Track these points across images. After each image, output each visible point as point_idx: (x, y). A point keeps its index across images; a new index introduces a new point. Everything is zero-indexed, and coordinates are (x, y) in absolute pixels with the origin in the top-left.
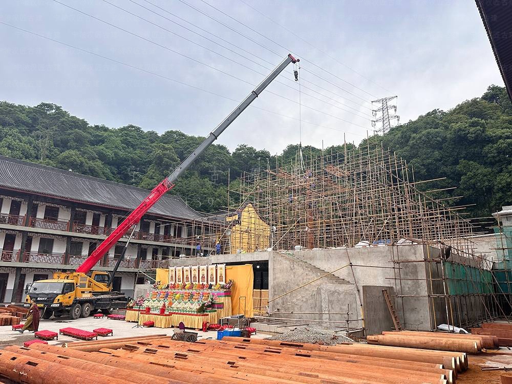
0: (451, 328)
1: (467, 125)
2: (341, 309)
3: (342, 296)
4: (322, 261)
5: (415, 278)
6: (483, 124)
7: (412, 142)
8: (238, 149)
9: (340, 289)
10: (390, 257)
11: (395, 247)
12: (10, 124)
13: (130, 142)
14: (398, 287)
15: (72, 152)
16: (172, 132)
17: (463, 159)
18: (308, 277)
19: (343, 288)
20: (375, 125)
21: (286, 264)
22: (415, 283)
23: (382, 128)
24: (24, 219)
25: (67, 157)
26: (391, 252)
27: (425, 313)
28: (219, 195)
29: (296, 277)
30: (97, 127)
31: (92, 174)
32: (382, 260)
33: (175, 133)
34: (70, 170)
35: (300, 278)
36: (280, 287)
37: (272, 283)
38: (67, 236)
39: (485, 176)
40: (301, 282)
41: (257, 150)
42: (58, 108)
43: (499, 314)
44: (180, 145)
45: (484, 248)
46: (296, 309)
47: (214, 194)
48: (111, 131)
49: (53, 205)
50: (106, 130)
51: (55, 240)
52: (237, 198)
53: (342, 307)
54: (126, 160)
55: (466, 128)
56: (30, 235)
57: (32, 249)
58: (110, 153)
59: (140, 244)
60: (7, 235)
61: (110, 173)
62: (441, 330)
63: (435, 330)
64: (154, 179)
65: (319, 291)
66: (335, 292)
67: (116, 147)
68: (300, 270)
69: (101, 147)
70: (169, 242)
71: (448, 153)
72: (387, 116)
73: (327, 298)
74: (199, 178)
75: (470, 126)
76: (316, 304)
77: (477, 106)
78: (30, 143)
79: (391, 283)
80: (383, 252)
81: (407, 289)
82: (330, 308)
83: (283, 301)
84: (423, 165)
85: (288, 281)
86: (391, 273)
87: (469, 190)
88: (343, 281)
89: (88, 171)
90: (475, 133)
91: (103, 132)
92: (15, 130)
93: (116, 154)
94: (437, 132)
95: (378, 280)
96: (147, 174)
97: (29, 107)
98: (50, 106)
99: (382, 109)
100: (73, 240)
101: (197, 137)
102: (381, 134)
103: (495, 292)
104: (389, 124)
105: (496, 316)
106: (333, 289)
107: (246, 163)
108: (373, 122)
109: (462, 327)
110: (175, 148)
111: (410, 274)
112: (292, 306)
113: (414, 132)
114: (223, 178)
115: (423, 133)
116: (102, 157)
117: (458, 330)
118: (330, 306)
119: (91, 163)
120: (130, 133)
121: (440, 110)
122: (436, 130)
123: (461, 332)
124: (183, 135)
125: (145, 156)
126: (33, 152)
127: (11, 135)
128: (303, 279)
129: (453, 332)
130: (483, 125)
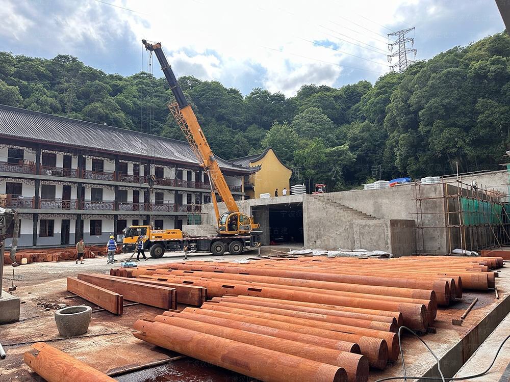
0: (464, 252)
1: (488, 63)
2: (371, 239)
3: (371, 229)
4: (350, 201)
5: (434, 212)
6: (505, 61)
7: (431, 82)
8: (253, 94)
9: (370, 223)
10: (413, 196)
11: (417, 187)
12: (33, 79)
13: (146, 90)
14: (420, 220)
15: (97, 105)
16: (185, 78)
17: (481, 98)
18: (340, 215)
19: (372, 222)
20: (391, 60)
21: (320, 205)
22: (434, 217)
23: (399, 63)
24: (77, 172)
25: (93, 110)
26: (413, 190)
27: (443, 240)
28: (237, 141)
29: (328, 215)
30: (111, 76)
31: (117, 125)
32: (405, 198)
33: (188, 78)
34: (105, 124)
35: (333, 216)
36: (314, 224)
37: (306, 221)
38: (114, 185)
39: (503, 114)
40: (333, 219)
41: (272, 94)
42: (74, 60)
43: (506, 242)
44: (195, 91)
45: (497, 182)
46: (331, 240)
47: (232, 140)
48: (126, 81)
49: (99, 158)
50: (120, 79)
51: (104, 190)
52: (255, 143)
53: (372, 238)
54: (144, 109)
55: (486, 66)
56: (84, 185)
57: (72, 198)
58: (129, 103)
59: (177, 191)
60: (64, 186)
61: (132, 124)
62: (455, 253)
63: (449, 254)
64: (174, 127)
65: (351, 226)
66: (366, 225)
67: (134, 97)
68: (332, 209)
69: (120, 97)
70: (201, 188)
71: (466, 92)
72: (404, 50)
73: (359, 231)
74: (216, 125)
75: (491, 64)
76: (349, 236)
77: (499, 42)
78: (56, 97)
79: (413, 217)
80: (407, 191)
81: (427, 222)
82: (361, 239)
83: (317, 235)
84: (442, 105)
85: (321, 219)
86: (413, 208)
87: (485, 128)
88: (370, 217)
89: (113, 123)
90: (494, 72)
91: (118, 82)
92: (40, 85)
93: (134, 103)
94: (457, 71)
95: (401, 214)
96: (167, 123)
97: (45, 59)
98: (66, 57)
99: (399, 42)
100: (120, 188)
101: (210, 82)
102: (397, 70)
103: (504, 223)
104: (406, 59)
105: (503, 243)
106: (364, 224)
107: (262, 108)
108: (389, 57)
109: (473, 251)
110: (191, 95)
111: (430, 209)
112: (328, 239)
113: (434, 72)
114: (239, 123)
115: (443, 72)
116: (124, 107)
117: (469, 253)
118: (361, 237)
119: (115, 114)
120: (144, 81)
121: (461, 47)
122: (457, 69)
123: (473, 255)
124: (197, 81)
125: (162, 104)
126: (59, 105)
127: (37, 90)
128: (335, 217)
129: (465, 255)
130: (504, 63)
